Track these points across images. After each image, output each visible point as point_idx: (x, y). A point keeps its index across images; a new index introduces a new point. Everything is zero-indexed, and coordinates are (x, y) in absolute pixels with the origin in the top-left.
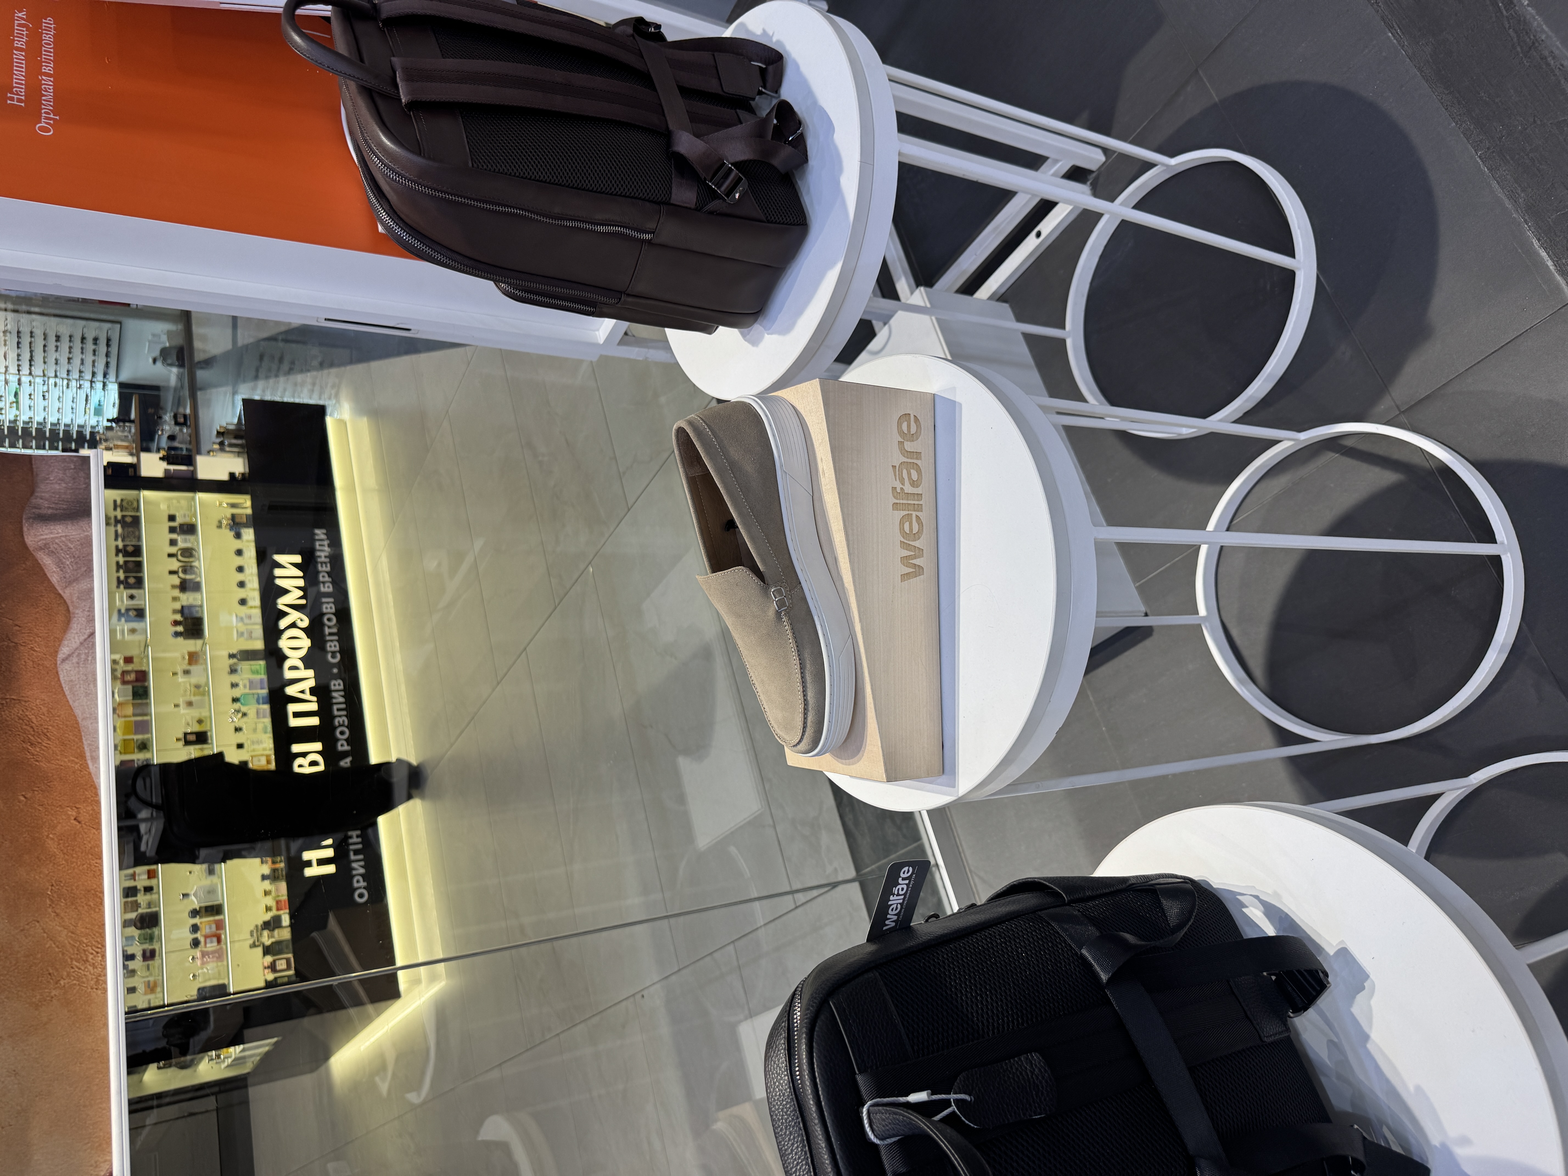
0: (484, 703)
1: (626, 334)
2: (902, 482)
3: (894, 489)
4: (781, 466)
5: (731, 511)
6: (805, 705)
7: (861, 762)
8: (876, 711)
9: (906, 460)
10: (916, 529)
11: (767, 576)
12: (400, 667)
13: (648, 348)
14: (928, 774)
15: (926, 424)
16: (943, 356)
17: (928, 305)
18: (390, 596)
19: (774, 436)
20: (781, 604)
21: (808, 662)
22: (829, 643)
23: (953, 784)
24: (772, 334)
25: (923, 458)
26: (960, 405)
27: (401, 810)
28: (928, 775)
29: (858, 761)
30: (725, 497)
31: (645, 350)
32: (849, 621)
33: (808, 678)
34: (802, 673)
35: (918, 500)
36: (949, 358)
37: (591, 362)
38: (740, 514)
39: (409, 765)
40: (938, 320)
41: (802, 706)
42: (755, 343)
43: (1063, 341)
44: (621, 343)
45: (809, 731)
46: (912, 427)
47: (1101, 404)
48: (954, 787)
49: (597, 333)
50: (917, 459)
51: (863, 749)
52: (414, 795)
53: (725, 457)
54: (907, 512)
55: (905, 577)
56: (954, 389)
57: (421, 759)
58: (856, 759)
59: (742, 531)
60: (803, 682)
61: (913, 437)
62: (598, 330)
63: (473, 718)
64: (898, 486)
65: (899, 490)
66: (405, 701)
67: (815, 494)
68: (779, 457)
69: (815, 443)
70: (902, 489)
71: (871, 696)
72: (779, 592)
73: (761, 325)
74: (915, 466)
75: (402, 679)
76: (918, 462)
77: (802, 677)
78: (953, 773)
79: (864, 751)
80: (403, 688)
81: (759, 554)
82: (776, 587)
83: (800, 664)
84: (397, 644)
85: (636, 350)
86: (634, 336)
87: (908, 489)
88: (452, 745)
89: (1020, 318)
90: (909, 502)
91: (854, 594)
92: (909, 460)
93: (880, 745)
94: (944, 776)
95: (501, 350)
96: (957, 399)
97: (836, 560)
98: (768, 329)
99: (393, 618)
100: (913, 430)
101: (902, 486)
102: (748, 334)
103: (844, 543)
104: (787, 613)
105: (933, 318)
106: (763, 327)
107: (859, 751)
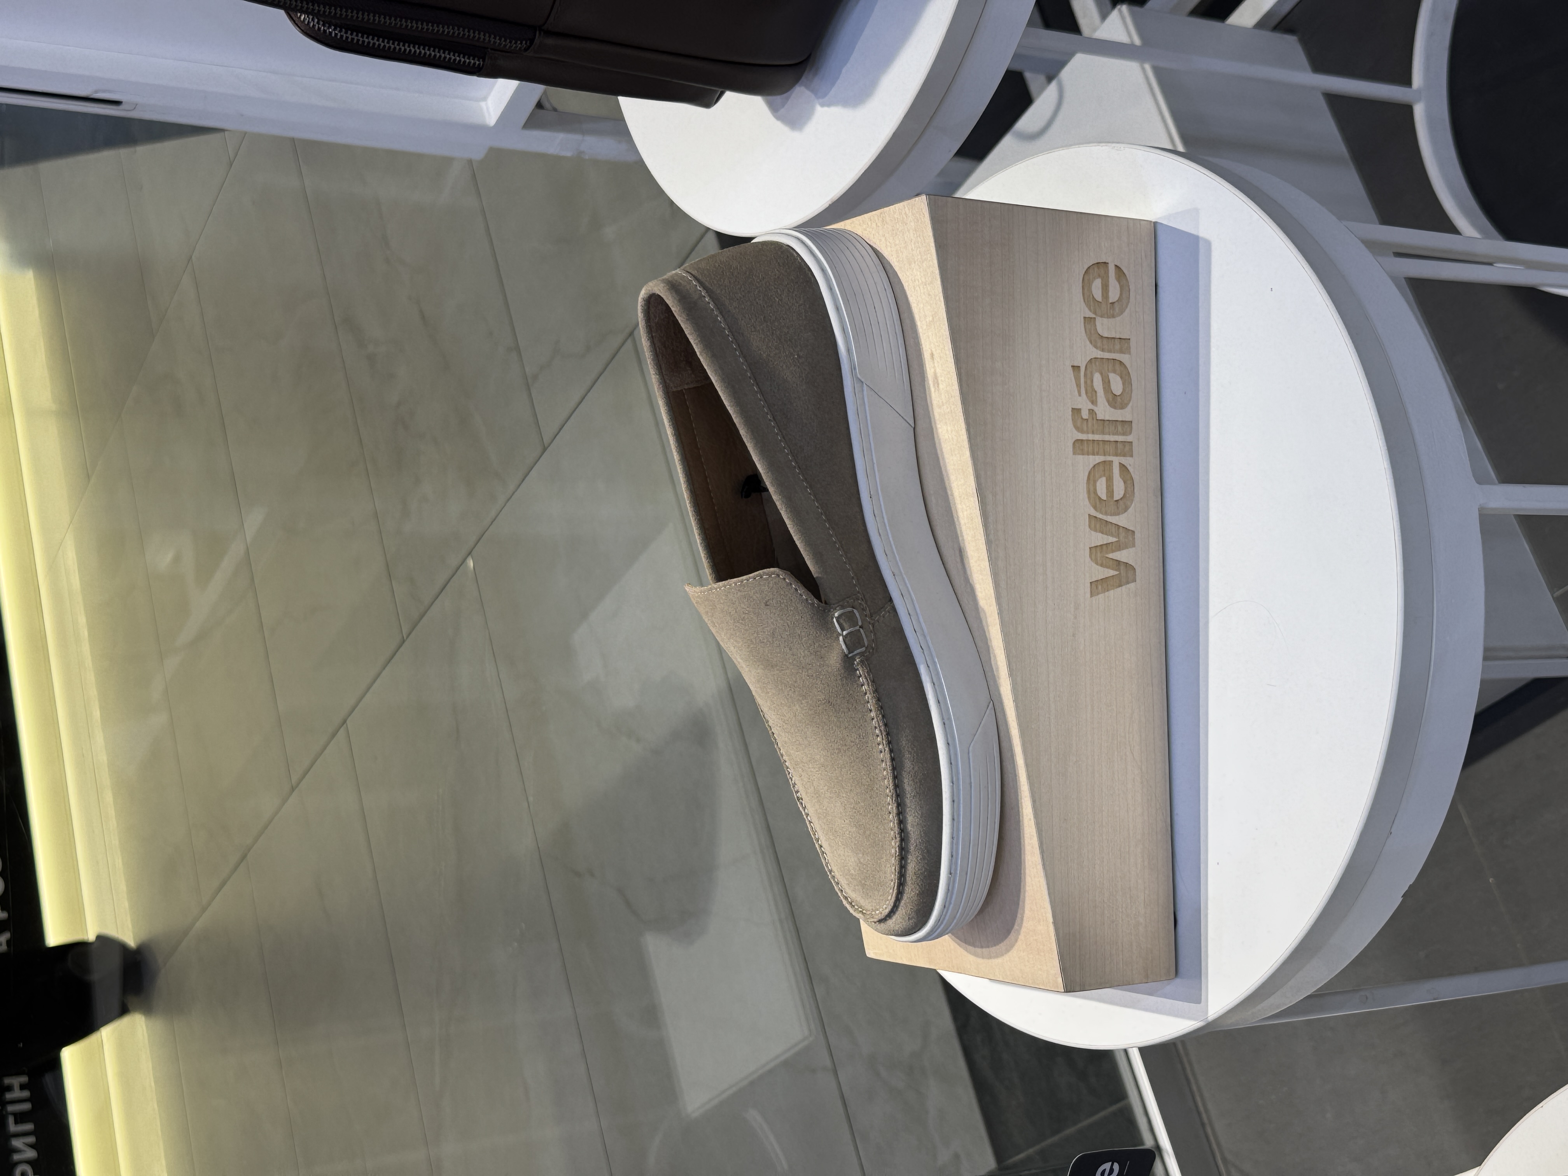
0: (266, 827)
1: (539, 105)
2: (1092, 398)
3: (1076, 411)
4: (853, 369)
5: (755, 458)
6: (902, 840)
7: (1014, 953)
8: (1042, 852)
9: (1099, 354)
10: (1119, 490)
11: (826, 587)
12: (103, 758)
13: (583, 132)
14: (1147, 977)
15: (1140, 284)
16: (1170, 147)
17: (1137, 41)
18: (82, 620)
19: (838, 309)
20: (853, 642)
21: (907, 755)
22: (949, 719)
23: (1196, 996)
24: (829, 105)
25: (1133, 350)
26: (1208, 244)
27: (107, 1034)
28: (1147, 979)
29: (1008, 951)
30: (742, 432)
31: (577, 137)
32: (989, 674)
33: (908, 787)
34: (895, 777)
35: (1124, 434)
36: (1181, 148)
37: (470, 162)
38: (772, 466)
39: (123, 947)
40: (1157, 71)
41: (895, 844)
42: (795, 122)
43: (1407, 110)
44: (532, 123)
45: (910, 892)
46: (1111, 289)
47: (1486, 235)
48: (1198, 1001)
49: (483, 104)
50: (1121, 351)
51: (1016, 927)
52: (130, 1008)
53: (741, 352)
54: (1099, 459)
55: (1098, 586)
56: (1194, 213)
57: (143, 936)
58: (1002, 946)
59: (775, 497)
60: (898, 796)
61: (1112, 309)
62: (485, 99)
63: (244, 857)
64: (1084, 404)
65: (1085, 415)
66: (113, 823)
67: (919, 422)
68: (849, 350)
69: (919, 323)
70: (1091, 412)
71: (1032, 822)
72: (848, 618)
73: (807, 87)
74: (1117, 366)
75: (106, 779)
76: (1124, 358)
77: (896, 786)
78: (1197, 973)
79: (1019, 933)
80: (109, 797)
81: (808, 543)
82: (843, 607)
83: (892, 759)
84: (97, 714)
85: (560, 136)
86: (555, 110)
87: (1104, 411)
88: (204, 910)
89: (1319, 65)
90: (1107, 438)
91: (997, 621)
92: (1107, 355)
93: (1051, 920)
94: (1178, 981)
95: (293, 140)
96: (1202, 233)
97: (961, 553)
98: (822, 96)
99: (89, 662)
100: (1114, 294)
101: (1091, 406)
102: (783, 106)
103: (978, 520)
104: (866, 661)
105: (1147, 67)
106: (812, 91)
107: (1009, 932)
